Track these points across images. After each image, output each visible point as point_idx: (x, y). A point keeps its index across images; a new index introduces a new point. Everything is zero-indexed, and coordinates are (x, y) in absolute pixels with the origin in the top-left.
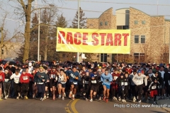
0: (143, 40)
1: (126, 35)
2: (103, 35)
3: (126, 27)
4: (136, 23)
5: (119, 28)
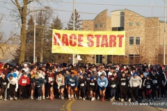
0: (138, 42)
1: (121, 37)
2: (98, 36)
3: (121, 29)
4: (130, 24)
5: (114, 29)
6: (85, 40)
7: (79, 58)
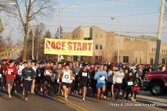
0: (101, 47)
1: (90, 44)
2: (75, 43)
3: (90, 39)
4: (96, 36)
5: (85, 39)
6: (66, 46)
7: (62, 58)
